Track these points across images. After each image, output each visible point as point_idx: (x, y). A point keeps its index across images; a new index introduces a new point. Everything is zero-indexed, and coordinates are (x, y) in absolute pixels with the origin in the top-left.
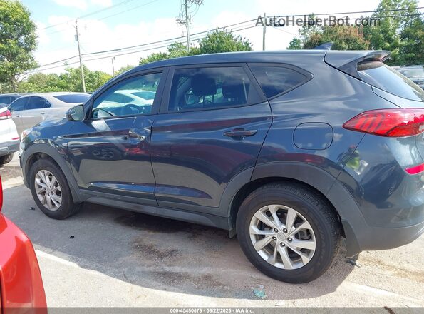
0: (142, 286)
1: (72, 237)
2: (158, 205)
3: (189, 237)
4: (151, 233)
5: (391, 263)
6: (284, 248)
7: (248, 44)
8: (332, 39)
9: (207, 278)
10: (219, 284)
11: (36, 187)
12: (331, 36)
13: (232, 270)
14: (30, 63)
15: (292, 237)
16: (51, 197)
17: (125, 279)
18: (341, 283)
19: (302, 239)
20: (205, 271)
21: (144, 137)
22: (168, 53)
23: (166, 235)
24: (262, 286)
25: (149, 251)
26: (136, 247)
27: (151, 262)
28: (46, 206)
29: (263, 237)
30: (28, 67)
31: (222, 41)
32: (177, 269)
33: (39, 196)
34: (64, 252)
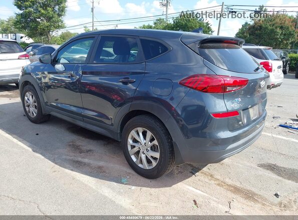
0: (60, 166)
1: (37, 134)
2: (83, 121)
3: (104, 145)
4: (83, 139)
5: (219, 177)
6: (144, 155)
7: (208, 24)
8: (270, 25)
9: (100, 167)
10: (104, 172)
11: (25, 102)
12: (270, 23)
13: (117, 166)
14: (60, 24)
15: (149, 149)
16: (32, 109)
17: (54, 161)
18: (178, 183)
19: (154, 151)
20: (101, 164)
21: (78, 77)
22: (154, 26)
23: (91, 141)
24: (128, 177)
25: (76, 148)
26: (70, 145)
27: (73, 154)
28: (29, 114)
29: (134, 147)
30: (59, 27)
31: (189, 21)
32: (86, 160)
33: (26, 108)
34: (28, 141)
